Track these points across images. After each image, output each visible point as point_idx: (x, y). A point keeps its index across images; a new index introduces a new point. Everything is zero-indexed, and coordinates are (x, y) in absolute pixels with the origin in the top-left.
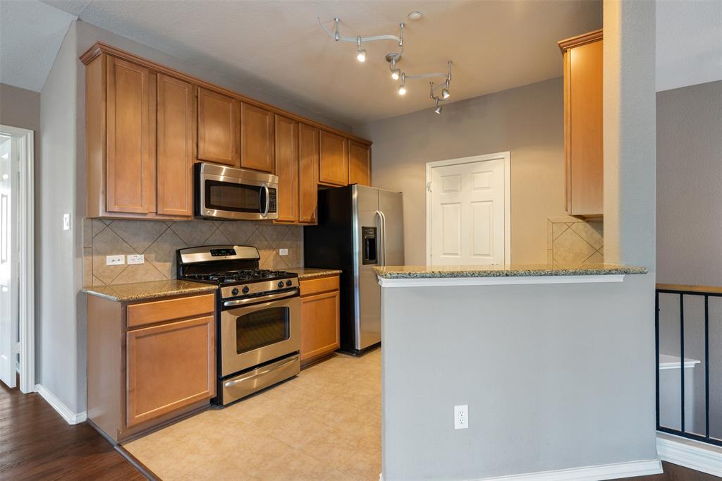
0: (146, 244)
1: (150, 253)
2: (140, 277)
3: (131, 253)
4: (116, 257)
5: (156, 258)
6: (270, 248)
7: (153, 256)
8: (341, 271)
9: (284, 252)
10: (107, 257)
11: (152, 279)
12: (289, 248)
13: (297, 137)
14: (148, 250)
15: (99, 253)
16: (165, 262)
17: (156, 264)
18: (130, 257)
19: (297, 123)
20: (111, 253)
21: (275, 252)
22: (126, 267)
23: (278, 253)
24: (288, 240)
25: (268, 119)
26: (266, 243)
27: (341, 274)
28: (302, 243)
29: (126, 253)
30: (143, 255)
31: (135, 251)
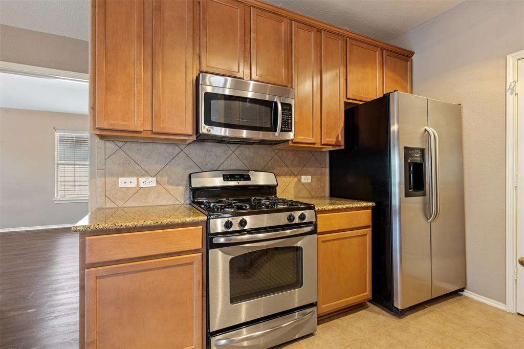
0: (159, 168)
1: (162, 176)
2: (152, 201)
3: (143, 176)
4: (128, 179)
5: (168, 181)
6: (291, 174)
7: (165, 179)
8: (374, 204)
9: (306, 179)
10: (120, 179)
11: (164, 203)
12: (312, 175)
13: (318, 46)
14: (161, 172)
15: (112, 175)
16: (178, 185)
17: (169, 187)
18: (142, 180)
19: (319, 31)
20: (123, 176)
21: (296, 179)
22: (138, 189)
23: (299, 180)
24: (311, 166)
25: (283, 26)
26: (286, 169)
27: (373, 208)
28: (328, 170)
29: (138, 175)
30: (155, 178)
31: (147, 174)
